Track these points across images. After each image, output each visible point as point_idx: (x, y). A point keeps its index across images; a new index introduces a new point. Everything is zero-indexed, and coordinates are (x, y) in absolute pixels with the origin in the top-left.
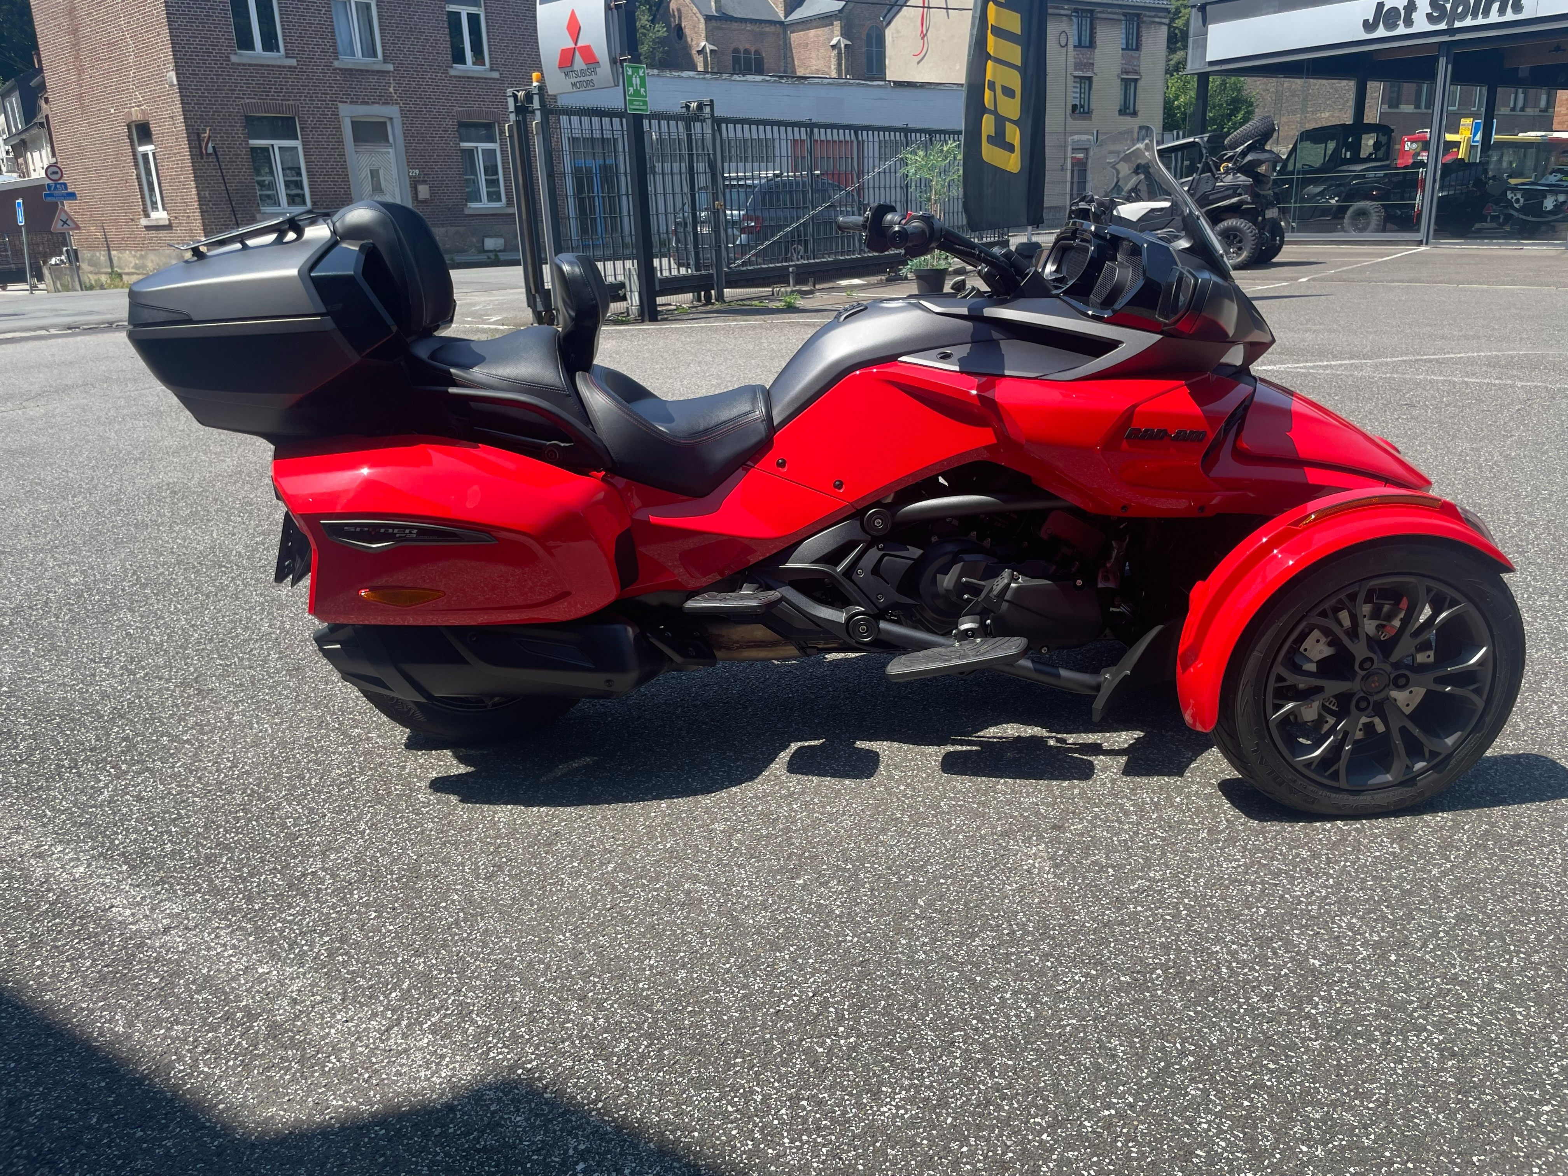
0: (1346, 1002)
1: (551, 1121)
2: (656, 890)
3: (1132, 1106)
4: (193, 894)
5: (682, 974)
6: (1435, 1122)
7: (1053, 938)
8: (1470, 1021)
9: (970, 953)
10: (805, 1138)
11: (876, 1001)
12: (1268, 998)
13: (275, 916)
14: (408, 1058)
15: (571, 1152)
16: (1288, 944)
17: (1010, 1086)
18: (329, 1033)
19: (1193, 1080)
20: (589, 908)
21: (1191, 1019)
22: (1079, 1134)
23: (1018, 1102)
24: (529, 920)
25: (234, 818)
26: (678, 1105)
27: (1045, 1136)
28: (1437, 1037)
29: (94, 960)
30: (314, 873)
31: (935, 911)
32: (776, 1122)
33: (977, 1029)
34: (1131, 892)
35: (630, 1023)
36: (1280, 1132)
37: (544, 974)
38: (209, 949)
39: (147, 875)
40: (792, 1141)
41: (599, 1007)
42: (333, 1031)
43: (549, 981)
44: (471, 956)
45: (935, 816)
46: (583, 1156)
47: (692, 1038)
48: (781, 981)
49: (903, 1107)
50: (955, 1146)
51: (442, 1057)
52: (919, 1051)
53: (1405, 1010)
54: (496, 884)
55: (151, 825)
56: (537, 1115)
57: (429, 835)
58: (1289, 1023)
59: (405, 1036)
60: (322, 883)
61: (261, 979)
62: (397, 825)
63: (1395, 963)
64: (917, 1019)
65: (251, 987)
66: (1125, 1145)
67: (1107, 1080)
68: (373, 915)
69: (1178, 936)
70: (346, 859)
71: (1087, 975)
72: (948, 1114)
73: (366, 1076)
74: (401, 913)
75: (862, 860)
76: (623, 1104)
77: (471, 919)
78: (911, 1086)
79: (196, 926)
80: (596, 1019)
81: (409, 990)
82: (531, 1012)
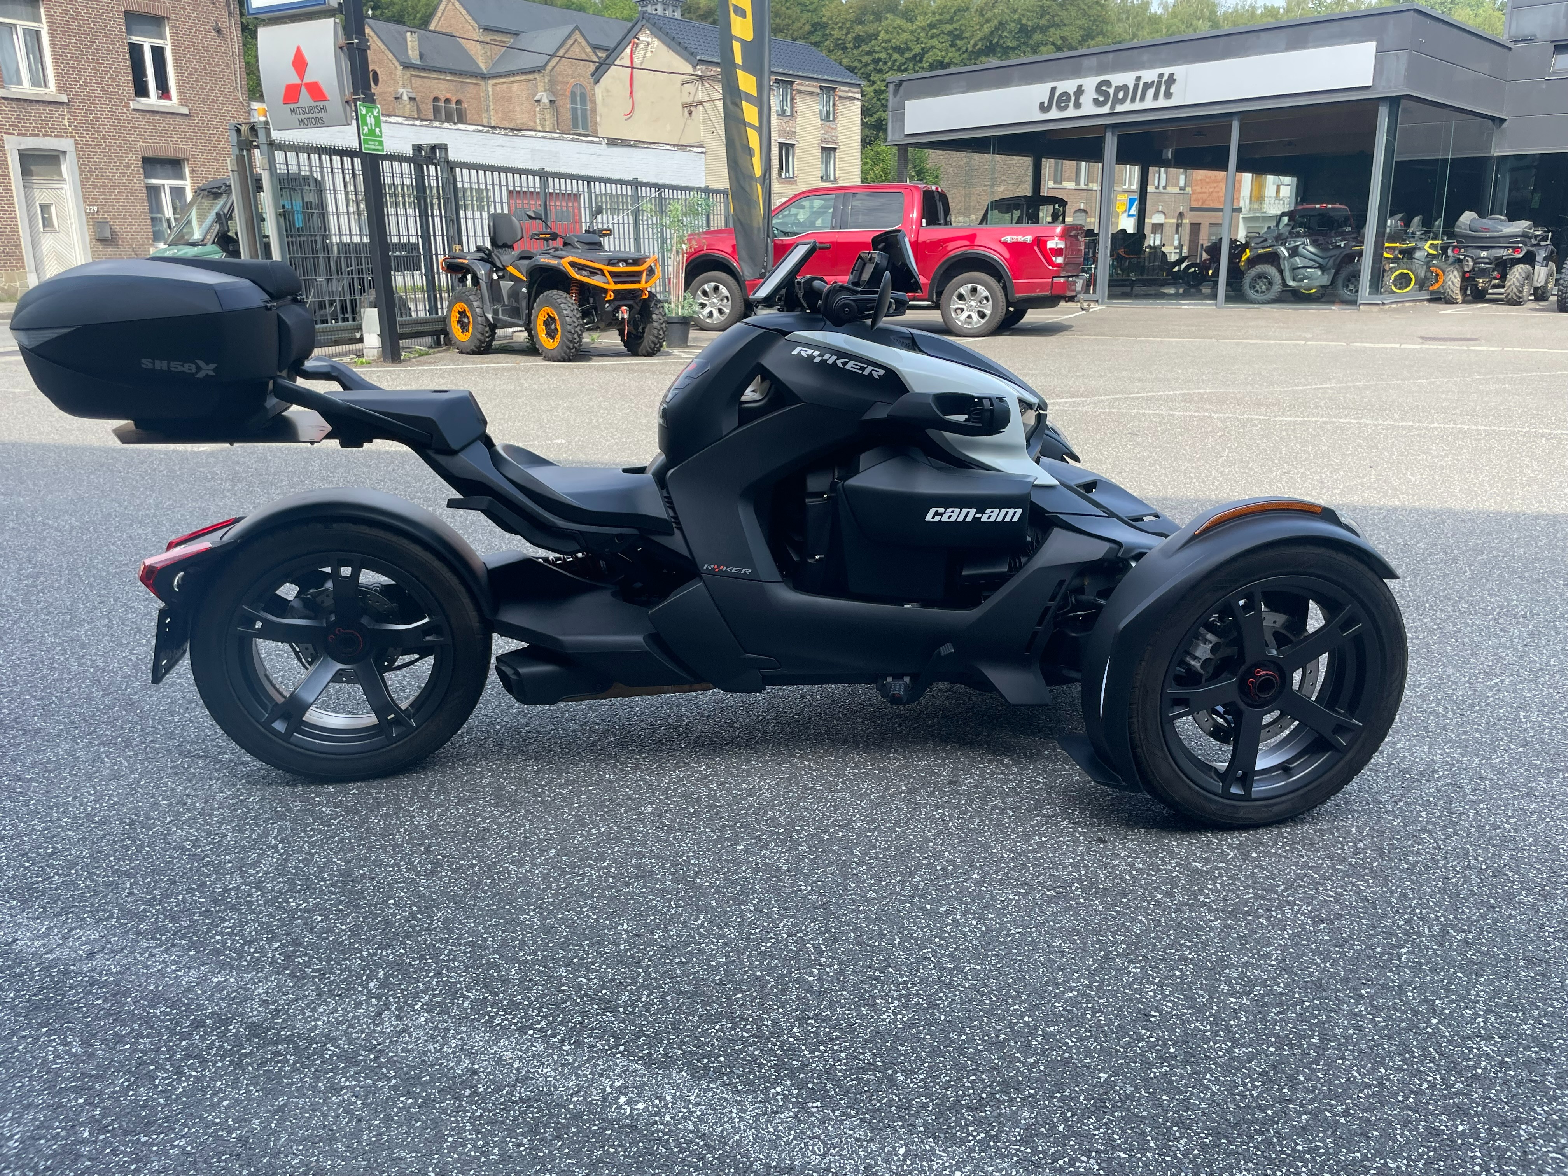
0: (1230, 891)
1: (579, 1067)
2: (605, 868)
3: (1089, 987)
4: (106, 919)
5: (658, 933)
6: (1324, 970)
7: (980, 868)
8: (1327, 894)
9: (915, 888)
10: (822, 1048)
11: (846, 934)
12: (1170, 894)
13: (209, 931)
14: (410, 1036)
15: (609, 1090)
17: (986, 986)
18: (316, 1026)
19: (1130, 962)
20: (544, 890)
21: (1113, 917)
22: (1054, 1014)
23: (995, 996)
24: (487, 905)
25: (123, 846)
26: (697, 1038)
27: (1026, 1019)
28: (1306, 909)
29: (16, 991)
30: (237, 888)
31: (871, 858)
32: (791, 1039)
33: (940, 946)
34: (1032, 826)
35: (625, 978)
36: (1212, 991)
37: (521, 950)
38: (147, 967)
39: (44, 908)
40: (812, 1052)
41: (588, 969)
42: (320, 1023)
43: (529, 955)
44: (440, 941)
45: (843, 783)
46: (622, 1090)
48: (754, 929)
49: (899, 1013)
50: (954, 1036)
51: (447, 1030)
52: (897, 968)
53: (1276, 892)
54: (440, 879)
55: (27, 861)
56: (563, 1065)
57: (350, 843)
58: (1191, 911)
59: (399, 1018)
60: (250, 895)
61: (219, 988)
62: (311, 837)
64: (887, 944)
65: (212, 995)
66: (1093, 1015)
67: (1062, 970)
68: (319, 918)
69: (1083, 855)
70: (266, 873)
71: (1018, 894)
72: (940, 1013)
73: (372, 1056)
74: (349, 914)
75: (792, 824)
76: (644, 1044)
77: (427, 910)
78: (901, 996)
79: (122, 950)
80: (590, 980)
81: (386, 978)
82: (522, 982)
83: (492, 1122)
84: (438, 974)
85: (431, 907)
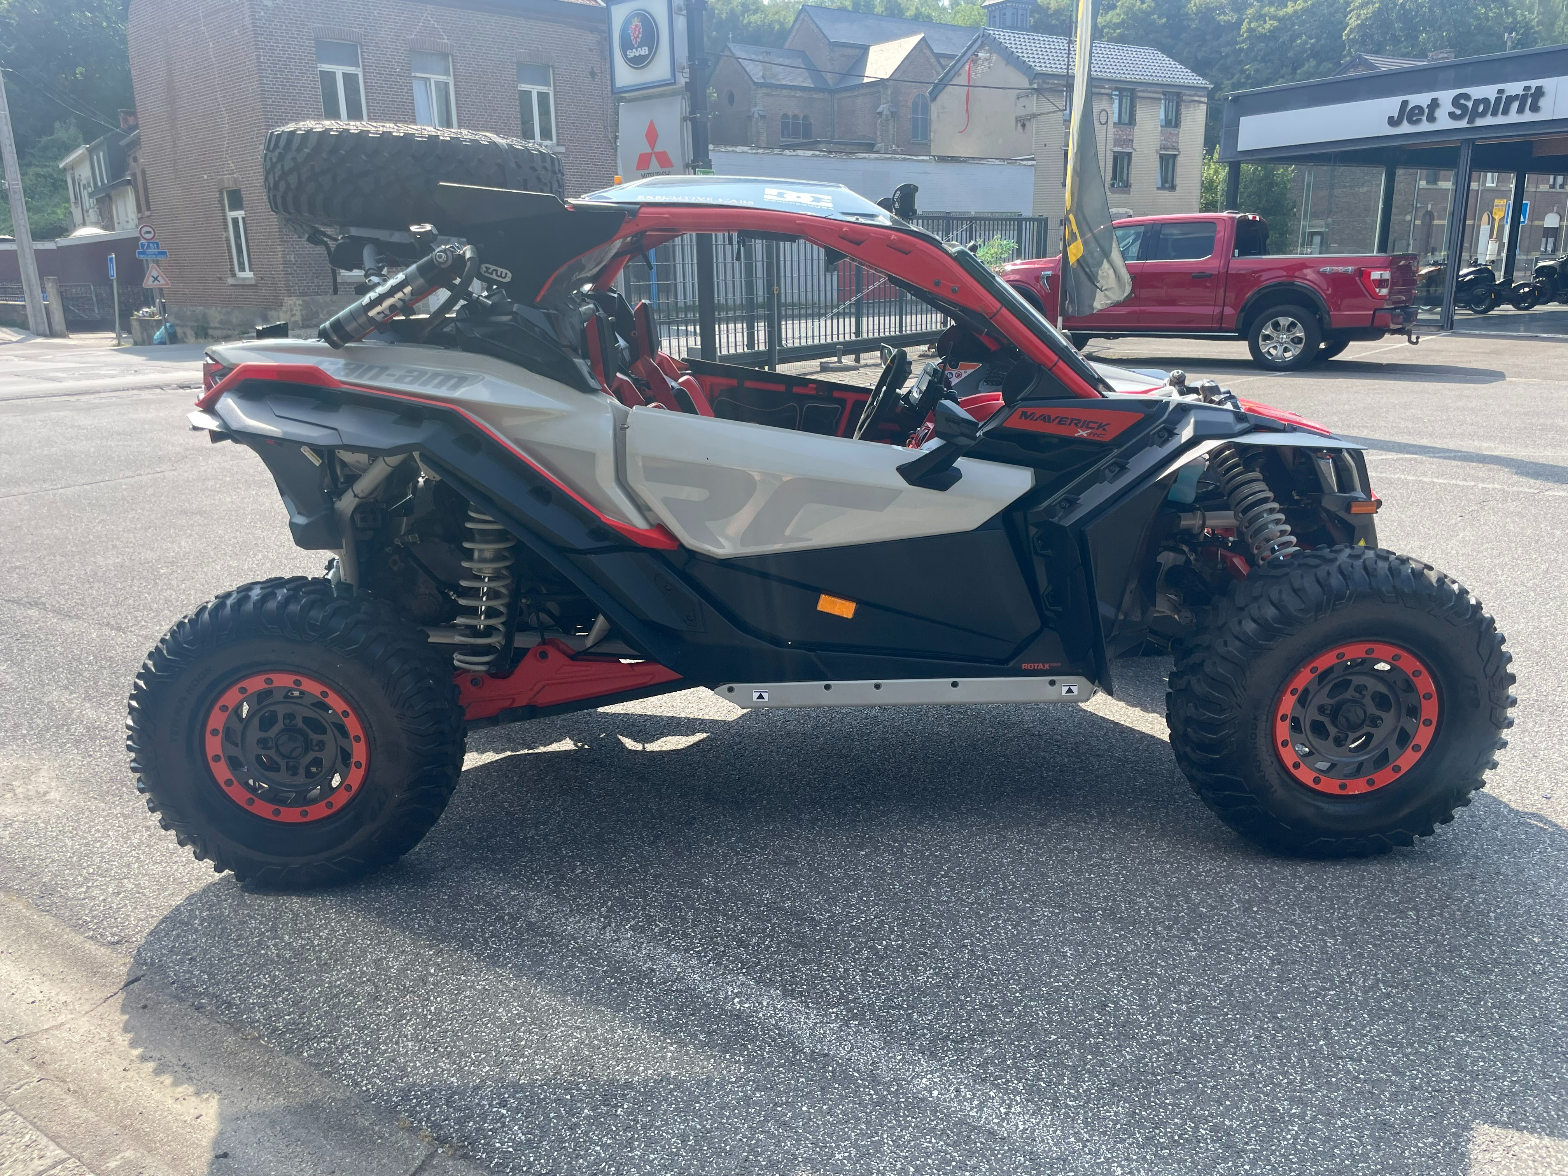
1: (715, 977)
5: (788, 904)
6: (1258, 996)
8: (1296, 945)
9: (977, 897)
10: (871, 991)
13: (512, 862)
15: (730, 993)
16: (1188, 900)
17: (998, 969)
22: (1038, 994)
26: (793, 972)
28: (1272, 953)
40: (864, 992)
47: (798, 938)
49: (931, 978)
51: (642, 943)
52: (942, 949)
56: (706, 975)
63: (1256, 912)
64: (941, 933)
67: (1059, 968)
72: (959, 982)
76: (759, 970)
78: (936, 967)
82: (694, 921)
83: (657, 999)
84: (644, 909)
85: (647, 865)
